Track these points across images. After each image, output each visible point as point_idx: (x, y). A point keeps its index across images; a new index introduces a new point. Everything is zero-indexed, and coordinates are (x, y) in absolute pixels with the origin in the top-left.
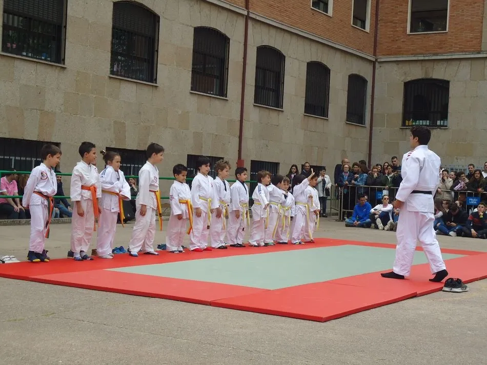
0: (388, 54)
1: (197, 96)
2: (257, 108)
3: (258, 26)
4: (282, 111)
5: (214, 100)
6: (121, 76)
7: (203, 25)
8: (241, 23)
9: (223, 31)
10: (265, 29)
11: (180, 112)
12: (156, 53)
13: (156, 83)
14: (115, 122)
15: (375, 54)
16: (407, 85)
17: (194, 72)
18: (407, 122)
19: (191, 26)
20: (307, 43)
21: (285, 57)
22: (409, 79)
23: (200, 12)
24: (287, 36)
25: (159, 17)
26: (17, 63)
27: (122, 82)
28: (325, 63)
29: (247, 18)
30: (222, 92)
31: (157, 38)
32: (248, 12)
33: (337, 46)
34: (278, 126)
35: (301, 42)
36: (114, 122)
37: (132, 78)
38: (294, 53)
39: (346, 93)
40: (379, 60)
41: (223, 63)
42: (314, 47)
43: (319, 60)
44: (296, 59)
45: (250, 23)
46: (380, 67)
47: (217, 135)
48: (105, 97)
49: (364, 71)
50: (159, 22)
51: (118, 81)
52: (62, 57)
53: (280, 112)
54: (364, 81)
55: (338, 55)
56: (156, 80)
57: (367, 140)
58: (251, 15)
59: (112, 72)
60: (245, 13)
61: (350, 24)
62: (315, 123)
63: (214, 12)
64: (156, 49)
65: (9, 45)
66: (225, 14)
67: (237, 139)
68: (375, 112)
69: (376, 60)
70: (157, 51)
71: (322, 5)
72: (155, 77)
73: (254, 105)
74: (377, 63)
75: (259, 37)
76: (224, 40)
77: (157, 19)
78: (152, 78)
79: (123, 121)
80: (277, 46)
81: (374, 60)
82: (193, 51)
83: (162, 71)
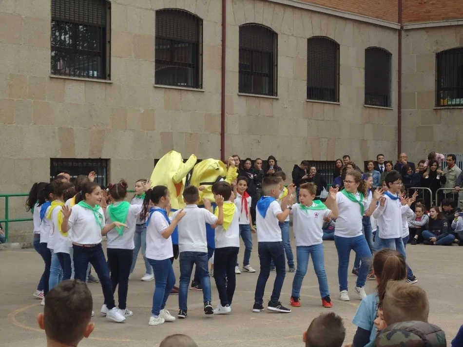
0: (416, 20)
1: (164, 89)
2: (242, 97)
3: (239, 1)
4: (278, 99)
5: (185, 92)
6: (65, 74)
7: (167, 6)
9: (193, 11)
11: (142, 111)
12: (108, 44)
13: (110, 80)
15: (400, 21)
16: (440, 56)
17: (158, 62)
18: (442, 100)
19: (151, 9)
20: (306, 15)
21: (277, 34)
22: (441, 49)
25: (110, 3)
27: (67, 81)
28: (331, 36)
30: (197, 83)
33: (347, 16)
34: (272, 116)
35: (298, 15)
36: (59, 128)
37: (79, 76)
38: (290, 29)
39: (363, 72)
40: (405, 28)
41: (196, 49)
42: (316, 18)
43: (324, 35)
44: (292, 35)
46: (407, 35)
47: (191, 134)
48: (46, 101)
49: (388, 42)
50: (110, 8)
51: (62, 81)
53: (275, 100)
54: (387, 55)
55: (349, 26)
56: (109, 76)
57: (396, 125)
59: (55, 70)
62: (321, 109)
64: (108, 40)
67: (220, 137)
68: (403, 91)
69: (402, 28)
70: (110, 42)
72: (108, 73)
73: (239, 95)
74: (403, 32)
75: (241, 14)
76: (197, 22)
77: (108, 6)
78: (105, 74)
79: (70, 127)
80: (267, 23)
81: (399, 28)
82: (156, 38)
83: (117, 65)
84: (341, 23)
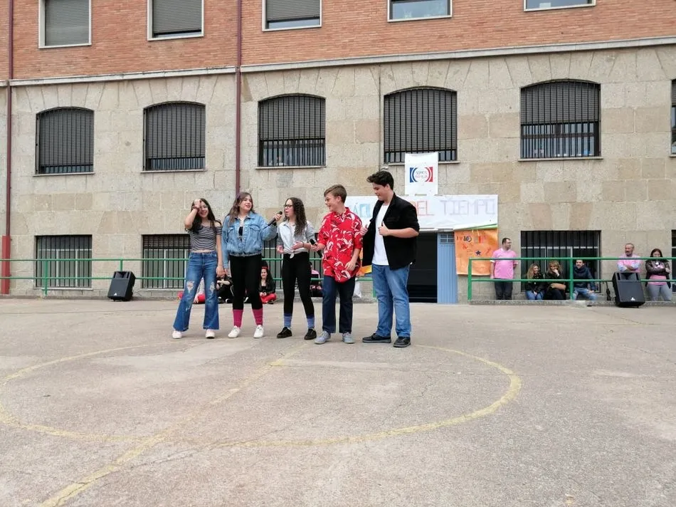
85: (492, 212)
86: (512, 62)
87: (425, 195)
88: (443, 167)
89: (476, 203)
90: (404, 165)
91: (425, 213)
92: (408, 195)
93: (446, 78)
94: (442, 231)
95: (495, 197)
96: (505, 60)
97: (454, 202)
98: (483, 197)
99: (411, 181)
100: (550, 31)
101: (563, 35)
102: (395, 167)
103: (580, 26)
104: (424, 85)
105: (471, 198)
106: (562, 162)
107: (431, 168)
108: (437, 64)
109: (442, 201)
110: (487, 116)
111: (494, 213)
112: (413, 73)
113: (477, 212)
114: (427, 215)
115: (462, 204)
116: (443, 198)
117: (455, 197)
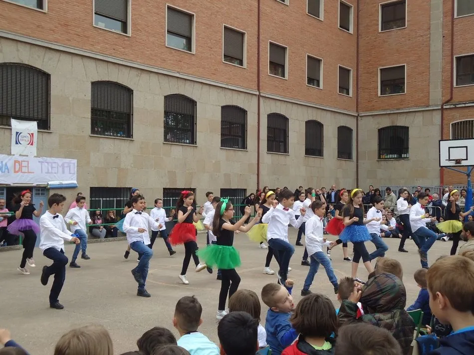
0: (366, 111)
1: (226, 150)
2: (269, 154)
3: (267, 101)
4: (289, 155)
5: (237, 151)
6: (172, 142)
7: (228, 104)
8: (255, 100)
9: (242, 107)
10: (272, 103)
11: (214, 162)
12: (195, 125)
13: (196, 144)
14: (168, 172)
15: (357, 111)
16: (380, 131)
17: (222, 135)
18: (382, 156)
19: (219, 106)
20: (305, 109)
21: (288, 119)
22: (381, 127)
23: (225, 96)
24: (290, 105)
25: (196, 102)
26: (101, 140)
27: (172, 145)
28: (319, 120)
29: (259, 96)
30: (244, 146)
31: (195, 116)
32: (260, 93)
33: (327, 109)
34: (286, 165)
35: (300, 108)
37: (179, 143)
38: (295, 116)
39: (336, 139)
40: (360, 115)
41: (243, 127)
42: (310, 110)
43: (315, 119)
44: (297, 119)
45: (261, 99)
46: (361, 119)
47: (241, 174)
48: (162, 156)
49: (350, 123)
51: (170, 145)
52: (131, 134)
53: (287, 156)
54: (350, 130)
55: (329, 114)
56: (196, 142)
57: (355, 170)
58: (262, 94)
59: (166, 139)
60: (258, 93)
61: (337, 92)
62: (313, 160)
63: (235, 95)
64: (195, 122)
65: (96, 129)
66: (243, 95)
67: (256, 176)
68: (359, 150)
69: (358, 115)
71: (315, 82)
72: (195, 141)
73: (267, 153)
74: (359, 117)
75: (268, 108)
76: (244, 112)
77: (195, 104)
78: (193, 141)
79: (174, 170)
80: (282, 113)
81: (357, 115)
82: (221, 121)
83: (200, 136)
84: (325, 112)
85: (73, 172)
86: (87, 62)
87: (27, 156)
88: (41, 134)
89: (63, 165)
90: (11, 129)
91: (27, 171)
92: (14, 155)
93: (43, 62)
94: (39, 186)
95: (75, 161)
96: (82, 58)
97: (48, 163)
98: (67, 160)
99: (17, 143)
100: (107, 46)
101: (114, 51)
102: (4, 130)
103: (124, 48)
104: (26, 63)
105: (60, 161)
106: (113, 140)
107: (32, 134)
108: (37, 48)
109: (39, 162)
110: (71, 99)
111: (74, 174)
112: (18, 50)
113: (63, 172)
114: (29, 172)
115: (54, 165)
116: (40, 159)
117: (49, 159)
